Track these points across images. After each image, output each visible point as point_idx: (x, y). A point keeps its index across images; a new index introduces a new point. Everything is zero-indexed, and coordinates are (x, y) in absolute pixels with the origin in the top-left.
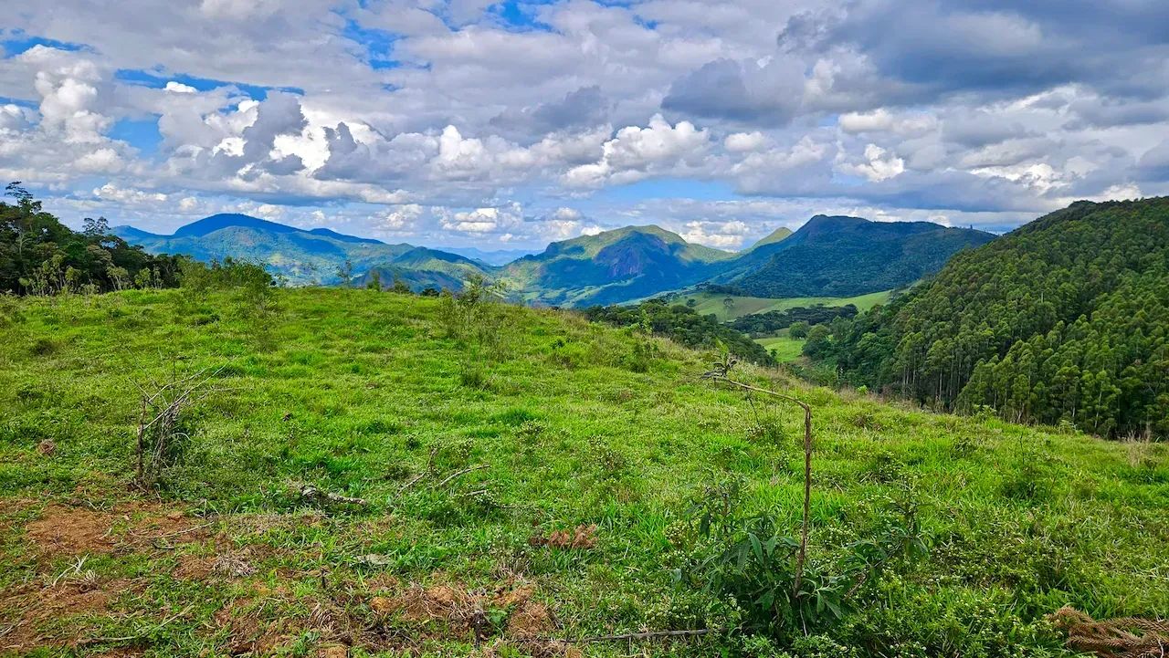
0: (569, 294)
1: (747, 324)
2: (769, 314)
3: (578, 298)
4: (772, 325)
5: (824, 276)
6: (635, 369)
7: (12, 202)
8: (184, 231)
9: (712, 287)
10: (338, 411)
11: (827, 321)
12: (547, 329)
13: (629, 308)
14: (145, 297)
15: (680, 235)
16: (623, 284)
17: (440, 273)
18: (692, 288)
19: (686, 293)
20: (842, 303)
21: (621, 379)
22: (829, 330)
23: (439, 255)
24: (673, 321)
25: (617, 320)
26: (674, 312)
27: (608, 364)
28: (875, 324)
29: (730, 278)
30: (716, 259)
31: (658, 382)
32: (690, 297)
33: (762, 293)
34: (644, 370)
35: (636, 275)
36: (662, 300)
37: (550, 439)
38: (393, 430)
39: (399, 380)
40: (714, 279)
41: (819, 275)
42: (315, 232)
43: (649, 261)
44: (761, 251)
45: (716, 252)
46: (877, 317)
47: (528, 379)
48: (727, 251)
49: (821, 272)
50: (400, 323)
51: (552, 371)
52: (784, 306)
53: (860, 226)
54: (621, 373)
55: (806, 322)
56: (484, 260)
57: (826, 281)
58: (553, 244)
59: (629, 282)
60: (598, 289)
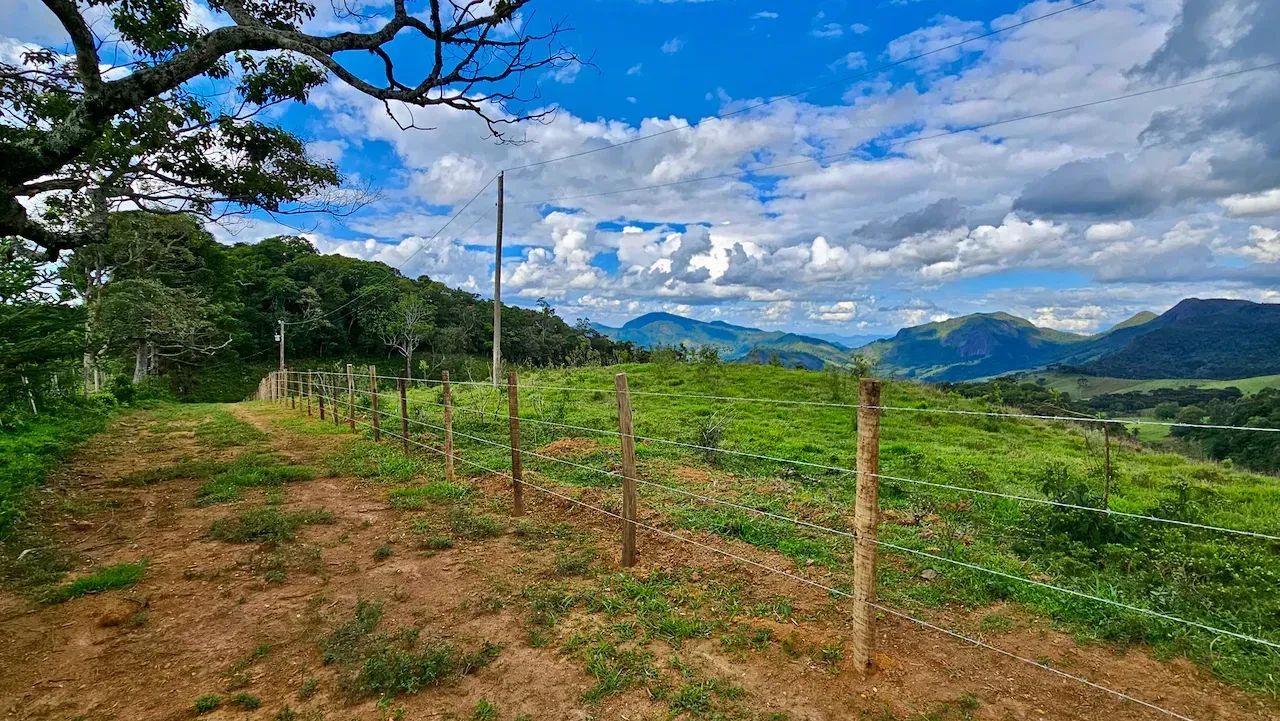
0: (917, 372)
1: (1103, 404)
2: (1129, 394)
3: (925, 376)
4: (1133, 405)
5: (1197, 359)
6: (989, 429)
7: (540, 309)
8: (629, 325)
9: (1064, 368)
10: (779, 439)
11: (1201, 403)
12: (910, 397)
13: (976, 384)
14: (634, 368)
15: (1030, 320)
16: (970, 363)
17: (805, 354)
18: (1044, 368)
19: (1037, 373)
20: (1222, 385)
21: (977, 435)
22: (1205, 411)
23: (805, 339)
24: (1021, 398)
25: (967, 392)
26: (1023, 389)
27: (964, 425)
28: (1265, 408)
29: (1084, 359)
30: (1067, 341)
31: (1009, 440)
32: (1040, 376)
33: (1120, 373)
34: (996, 430)
35: (984, 356)
36: (1009, 378)
37: (928, 463)
38: (819, 451)
39: (809, 424)
40: (1066, 360)
41: (1191, 357)
42: (713, 323)
43: (996, 343)
44: (1119, 333)
45: (1069, 335)
46: (1266, 401)
47: (901, 430)
48: (1081, 334)
49: (1193, 354)
50: (798, 389)
51: (918, 426)
52: (1147, 387)
53: (1241, 309)
54: (976, 431)
55: (1176, 403)
56: (844, 344)
57: (1199, 364)
58: (903, 330)
59: (976, 362)
60: (946, 368)
